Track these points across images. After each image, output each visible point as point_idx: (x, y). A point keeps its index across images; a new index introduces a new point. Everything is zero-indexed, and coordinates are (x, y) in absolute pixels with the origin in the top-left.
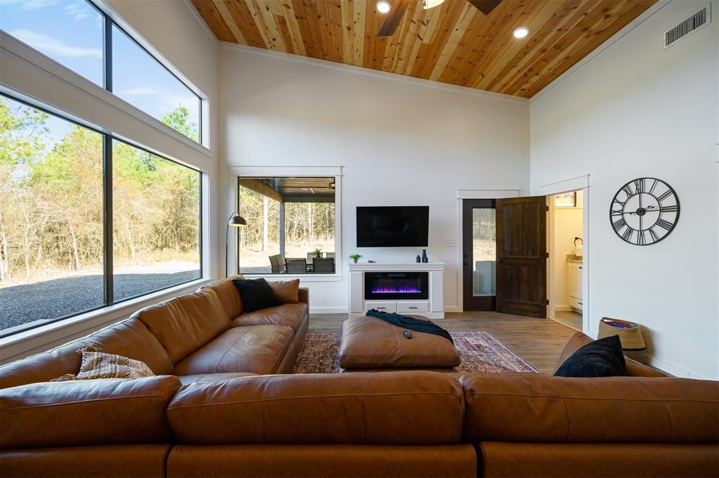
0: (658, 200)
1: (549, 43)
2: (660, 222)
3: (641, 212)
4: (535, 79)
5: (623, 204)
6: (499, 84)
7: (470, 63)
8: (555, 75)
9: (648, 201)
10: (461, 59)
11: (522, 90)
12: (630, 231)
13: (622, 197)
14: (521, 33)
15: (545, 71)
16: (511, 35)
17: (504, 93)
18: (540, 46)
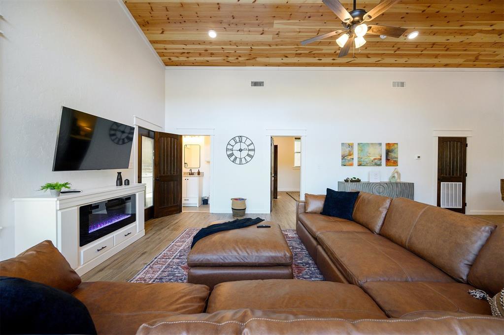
0: (248, 146)
1: (212, 49)
2: (248, 155)
3: (241, 150)
4: (182, 59)
5: (233, 146)
6: (164, 45)
7: (168, 19)
8: (193, 64)
9: (243, 146)
10: (167, 11)
11: (170, 59)
12: (236, 158)
13: (232, 143)
14: (212, 35)
15: (192, 59)
16: (207, 30)
17: (157, 52)
18: (208, 47)
